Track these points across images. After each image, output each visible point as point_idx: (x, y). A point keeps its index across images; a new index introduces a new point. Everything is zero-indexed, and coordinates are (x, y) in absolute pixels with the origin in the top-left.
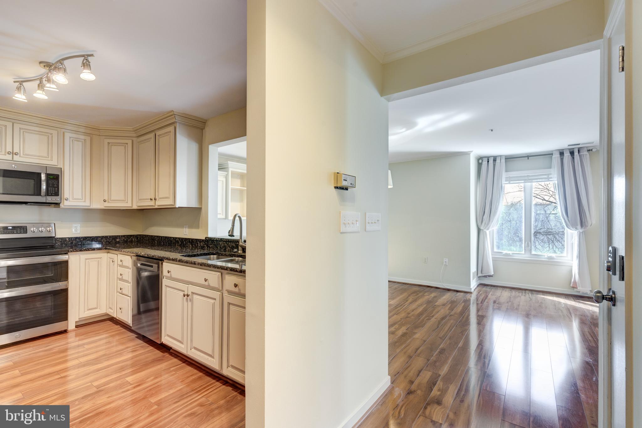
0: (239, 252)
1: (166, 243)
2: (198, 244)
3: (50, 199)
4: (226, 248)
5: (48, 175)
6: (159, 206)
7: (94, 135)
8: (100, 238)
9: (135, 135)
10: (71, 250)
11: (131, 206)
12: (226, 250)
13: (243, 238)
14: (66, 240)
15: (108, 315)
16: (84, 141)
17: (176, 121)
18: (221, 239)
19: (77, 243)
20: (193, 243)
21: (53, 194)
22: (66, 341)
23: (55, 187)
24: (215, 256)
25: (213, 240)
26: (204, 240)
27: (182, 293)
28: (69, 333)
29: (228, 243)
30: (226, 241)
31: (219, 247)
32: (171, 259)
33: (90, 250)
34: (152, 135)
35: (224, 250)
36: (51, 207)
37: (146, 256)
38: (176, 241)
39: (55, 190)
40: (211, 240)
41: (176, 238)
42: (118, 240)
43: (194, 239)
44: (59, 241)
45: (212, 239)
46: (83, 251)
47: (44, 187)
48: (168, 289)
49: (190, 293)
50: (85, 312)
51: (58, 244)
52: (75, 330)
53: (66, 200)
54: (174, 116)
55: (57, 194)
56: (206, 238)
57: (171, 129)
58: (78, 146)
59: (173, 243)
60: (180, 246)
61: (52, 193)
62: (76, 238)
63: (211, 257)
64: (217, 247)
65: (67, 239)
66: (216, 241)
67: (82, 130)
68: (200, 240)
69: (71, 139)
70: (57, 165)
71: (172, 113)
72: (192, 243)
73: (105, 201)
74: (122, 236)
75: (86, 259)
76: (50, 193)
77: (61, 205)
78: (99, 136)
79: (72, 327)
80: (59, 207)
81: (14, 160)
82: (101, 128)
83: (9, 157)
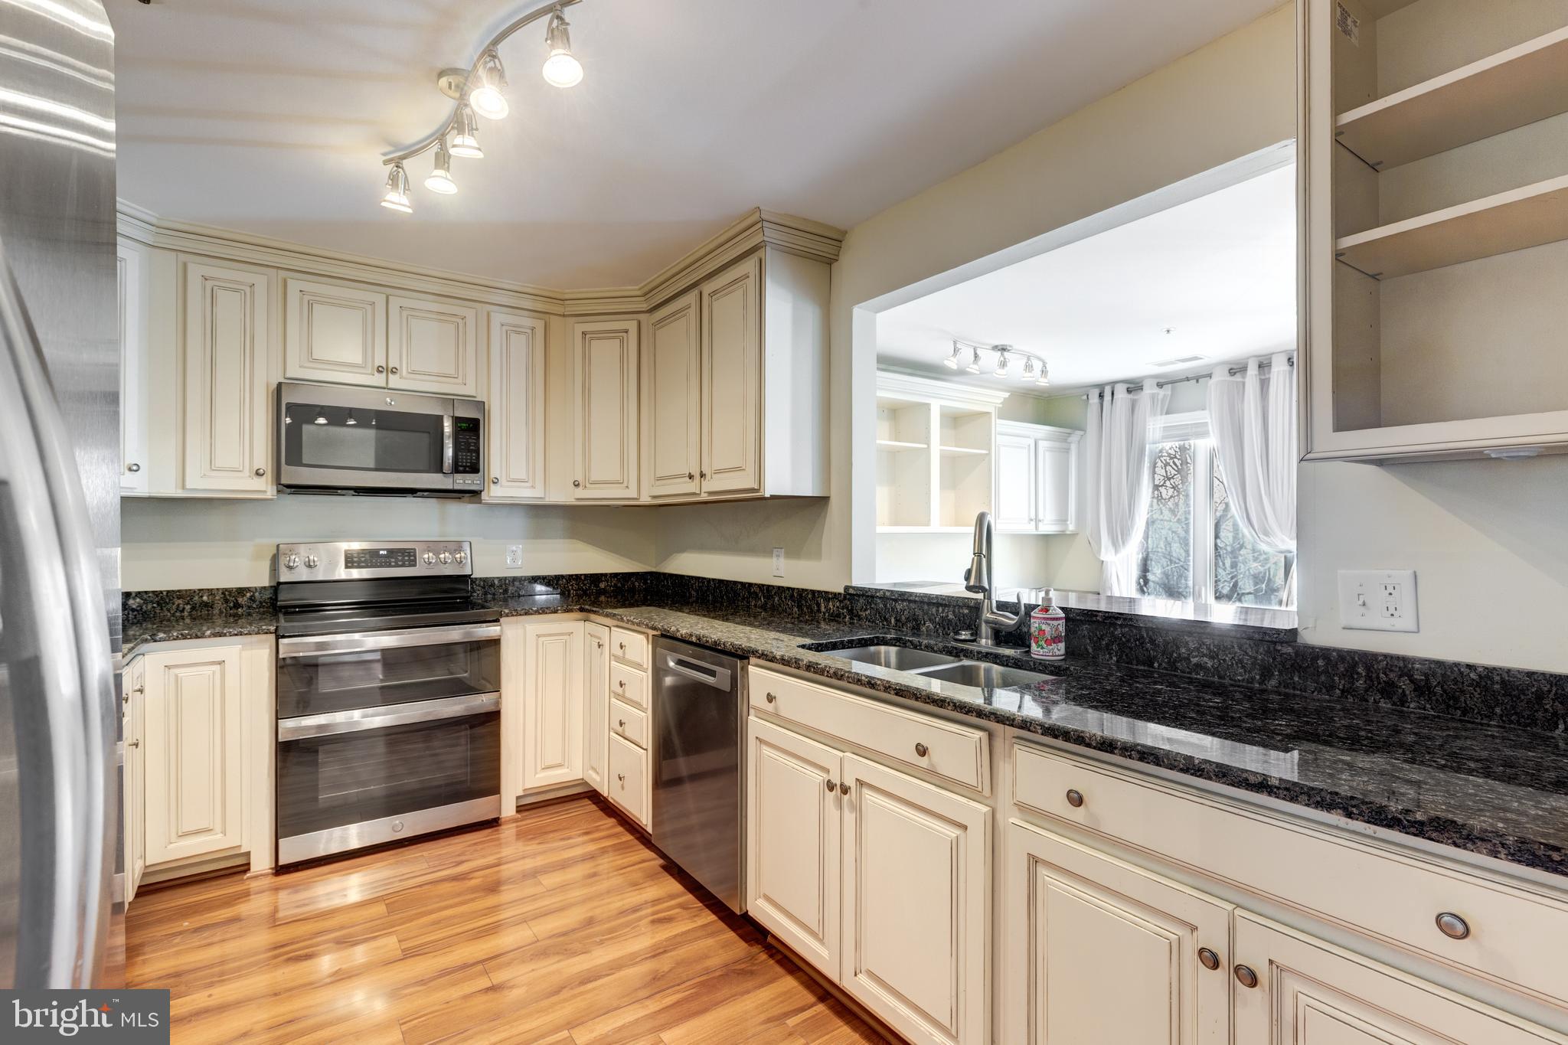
0: (983, 641)
2: (818, 605)
3: (463, 481)
4: (918, 625)
5: (457, 420)
6: (710, 493)
7: (551, 316)
8: (564, 581)
9: (645, 306)
10: (507, 611)
11: (635, 496)
12: (918, 629)
14: (493, 585)
15: (586, 783)
16: (529, 331)
17: (766, 239)
18: (900, 595)
19: (516, 591)
20: (803, 602)
21: (467, 469)
22: (496, 853)
23: (469, 451)
24: (893, 650)
25: (872, 597)
26: (840, 594)
27: (819, 777)
28: (503, 827)
29: (926, 607)
30: (922, 602)
31: (893, 620)
32: (778, 657)
33: (546, 613)
34: (691, 298)
35: (913, 628)
36: (464, 502)
37: (694, 639)
38: (749, 592)
39: (471, 456)
40: (863, 595)
41: (750, 585)
42: (602, 585)
43: (806, 590)
45: (869, 593)
46: (532, 614)
47: (449, 452)
48: (767, 751)
49: (850, 782)
50: (536, 773)
51: (478, 592)
52: (515, 820)
53: (494, 483)
54: (760, 225)
55: (474, 469)
56: (847, 588)
57: (749, 266)
58: (519, 343)
59: (744, 599)
60: (764, 607)
61: (465, 467)
62: (515, 579)
63: (879, 653)
64: (886, 619)
65: (496, 582)
66: (884, 598)
67: (528, 304)
68: (826, 593)
69: (504, 328)
70: (475, 395)
71: (755, 217)
72: (799, 602)
73: (576, 485)
74: (611, 574)
75: (538, 636)
76: (461, 466)
77: (484, 496)
78: (564, 316)
79: (508, 810)
80: (480, 502)
81: (390, 386)
82: (567, 297)
83: (379, 380)
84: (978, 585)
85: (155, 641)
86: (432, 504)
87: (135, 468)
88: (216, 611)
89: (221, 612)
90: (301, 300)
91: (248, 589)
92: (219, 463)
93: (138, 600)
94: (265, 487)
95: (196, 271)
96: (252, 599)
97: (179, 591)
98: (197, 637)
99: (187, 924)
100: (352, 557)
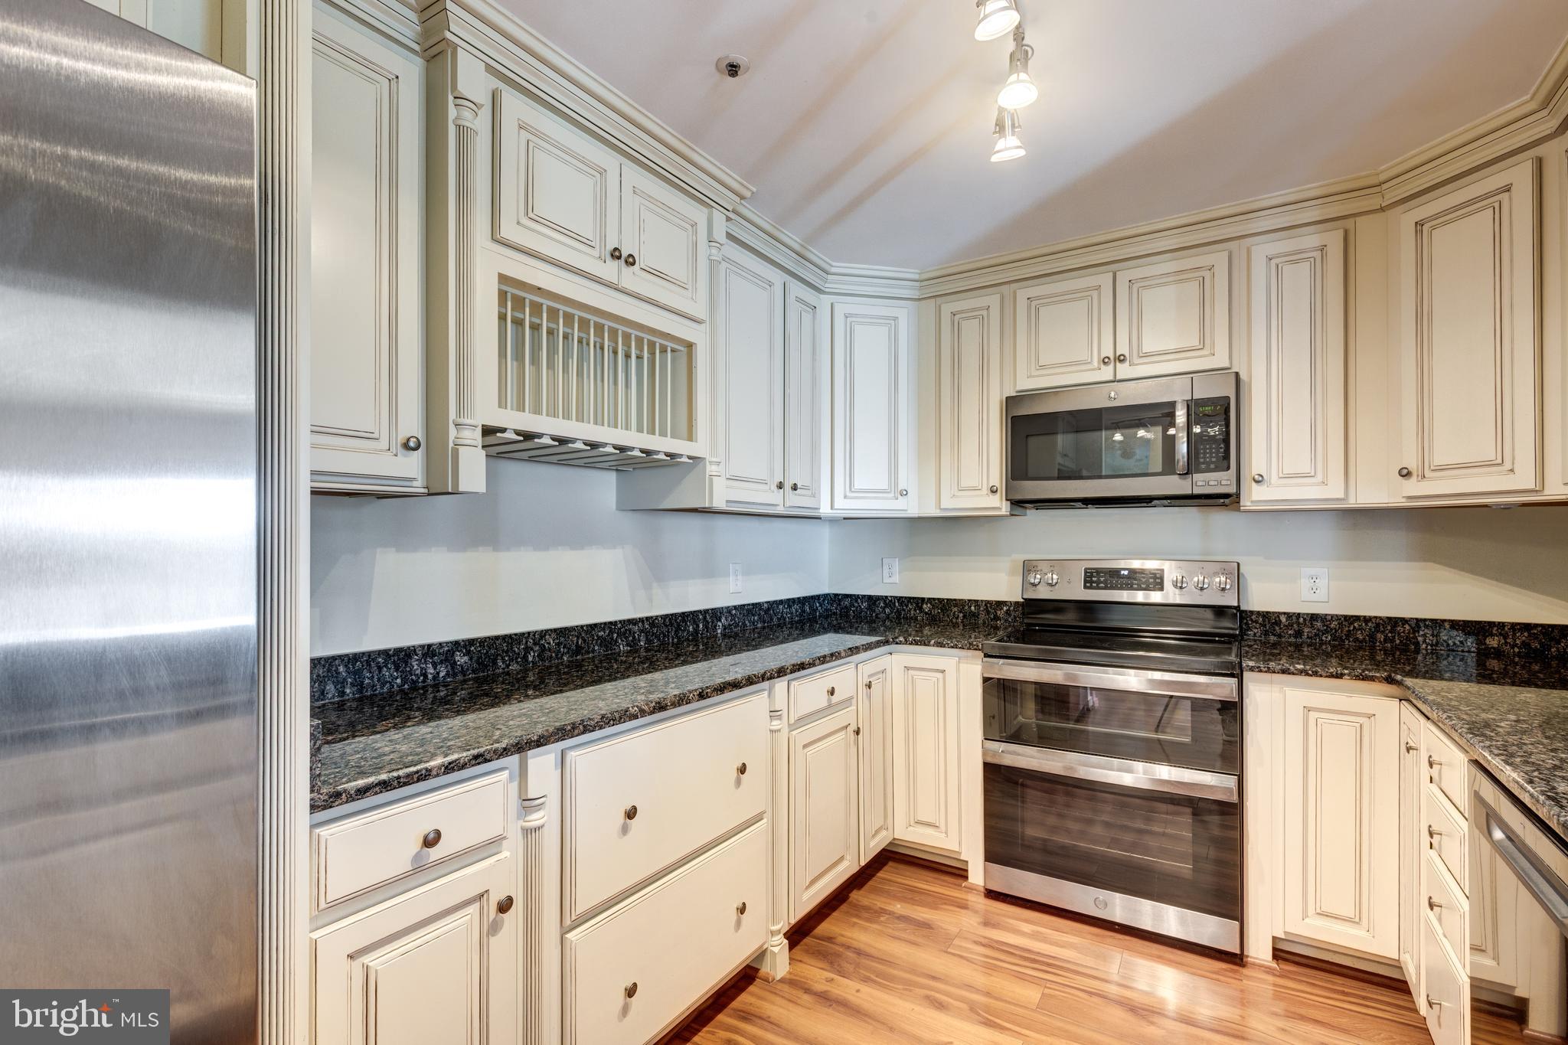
3: (1207, 482)
5: (1196, 403)
7: (1358, 218)
10: (1251, 664)
11: (1531, 485)
14: (1278, 623)
16: (1315, 254)
19: (1316, 635)
21: (1210, 465)
28: (1248, 973)
33: (1321, 676)
39: (1218, 449)
44: (1256, 622)
50: (1305, 917)
51: (1256, 631)
52: (1270, 971)
53: (1257, 482)
58: (1298, 277)
61: (1208, 463)
62: (1314, 617)
65: (1283, 619)
67: (1311, 214)
69: (1274, 262)
70: (1228, 366)
73: (1405, 474)
75: (1308, 709)
76: (1203, 463)
77: (1246, 503)
78: (1382, 209)
79: (1259, 951)
80: (1238, 510)
81: (1118, 378)
82: (1383, 177)
83: (1103, 373)
85: (897, 643)
86: (1190, 515)
87: (905, 493)
88: (981, 622)
89: (984, 623)
90: (1029, 307)
91: (1004, 603)
92: (964, 483)
93: (929, 605)
94: (999, 504)
95: (947, 308)
96: (1008, 612)
97: (955, 600)
98: (925, 645)
100: (1092, 576)
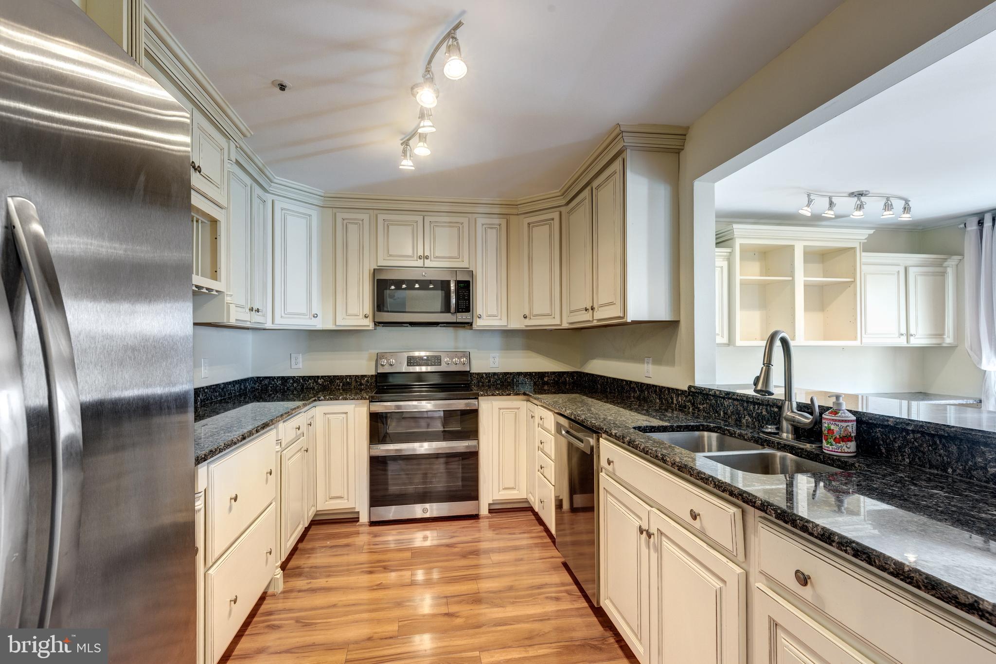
0: (785, 435)
1: (615, 390)
2: (672, 399)
3: (462, 317)
4: (740, 418)
5: (458, 283)
6: (599, 320)
7: (511, 216)
9: (564, 202)
10: (482, 393)
11: (559, 323)
12: (740, 421)
13: (793, 399)
14: (482, 377)
15: (528, 502)
16: (498, 227)
17: (625, 144)
18: (726, 394)
19: (495, 381)
20: (663, 396)
21: (464, 310)
22: (473, 535)
23: (466, 300)
24: (714, 435)
25: (707, 395)
26: (686, 391)
27: (637, 523)
28: (480, 520)
29: (745, 404)
30: (742, 400)
31: (722, 413)
32: (614, 434)
33: (504, 395)
34: (586, 192)
35: (736, 420)
36: (467, 329)
37: (573, 417)
38: (630, 387)
39: (466, 302)
40: (701, 393)
41: (631, 382)
42: (546, 379)
43: (664, 387)
44: (475, 377)
45: (705, 392)
46: (496, 396)
47: (453, 301)
48: (610, 498)
49: (653, 530)
50: (500, 491)
52: (488, 518)
53: (479, 317)
54: (621, 136)
55: (468, 309)
56: (690, 387)
57: (617, 165)
58: (492, 234)
59: (627, 391)
60: (638, 398)
61: (462, 309)
62: (495, 374)
63: (703, 437)
64: (717, 412)
65: (484, 375)
66: (715, 396)
67: (496, 210)
68: (677, 390)
69: (484, 226)
70: (468, 267)
71: (617, 131)
72: (660, 396)
73: (525, 317)
74: (551, 372)
75: (500, 409)
76: (460, 309)
77: (474, 326)
78: (518, 215)
79: (484, 511)
80: (471, 329)
81: (426, 266)
82: (518, 203)
83: (420, 263)
84: (764, 389)
85: (320, 400)
86: (450, 331)
87: (316, 316)
88: (353, 387)
89: (355, 387)
90: (384, 224)
91: (365, 376)
92: (349, 312)
93: (322, 380)
94: (368, 324)
95: (340, 216)
96: (367, 381)
97: (338, 376)
98: (336, 400)
99: (328, 543)
100: (411, 360)
